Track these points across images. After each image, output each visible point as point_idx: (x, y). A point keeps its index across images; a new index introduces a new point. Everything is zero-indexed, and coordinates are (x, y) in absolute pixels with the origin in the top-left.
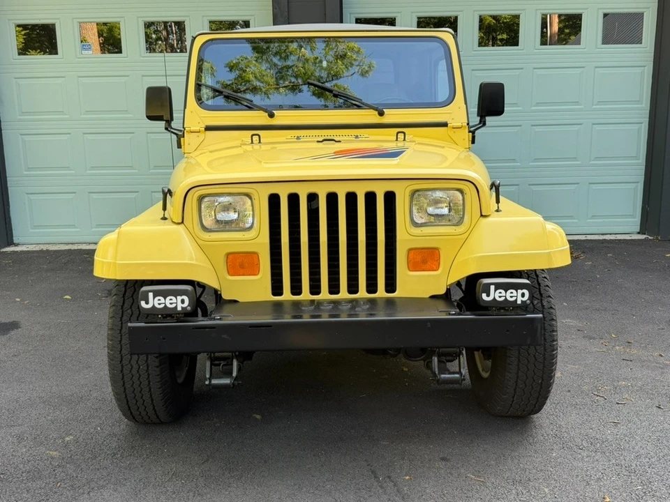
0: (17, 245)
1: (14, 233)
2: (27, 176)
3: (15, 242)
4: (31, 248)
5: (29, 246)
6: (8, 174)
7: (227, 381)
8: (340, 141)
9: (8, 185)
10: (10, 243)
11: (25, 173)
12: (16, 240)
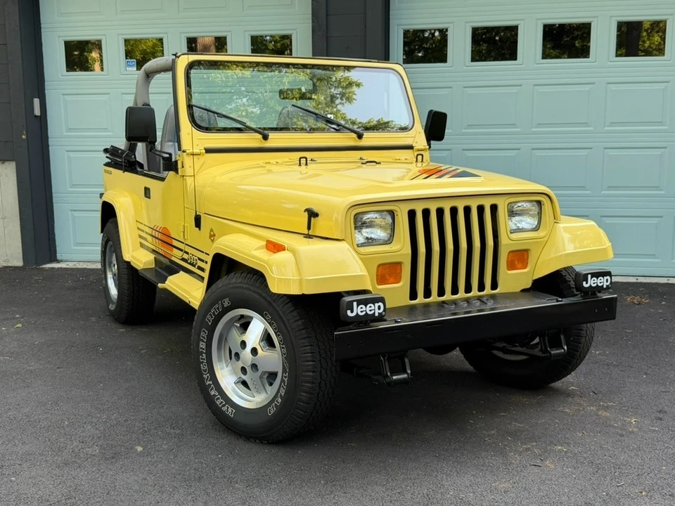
0: (58, 261)
1: (58, 249)
2: (72, 192)
3: (58, 258)
4: (71, 265)
5: (68, 263)
6: (54, 190)
7: (405, 376)
8: (380, 163)
9: (54, 202)
10: (54, 259)
11: (70, 189)
12: (59, 257)
